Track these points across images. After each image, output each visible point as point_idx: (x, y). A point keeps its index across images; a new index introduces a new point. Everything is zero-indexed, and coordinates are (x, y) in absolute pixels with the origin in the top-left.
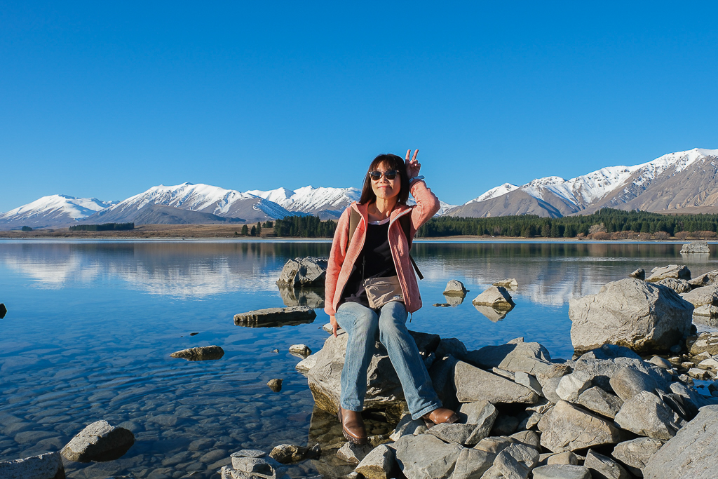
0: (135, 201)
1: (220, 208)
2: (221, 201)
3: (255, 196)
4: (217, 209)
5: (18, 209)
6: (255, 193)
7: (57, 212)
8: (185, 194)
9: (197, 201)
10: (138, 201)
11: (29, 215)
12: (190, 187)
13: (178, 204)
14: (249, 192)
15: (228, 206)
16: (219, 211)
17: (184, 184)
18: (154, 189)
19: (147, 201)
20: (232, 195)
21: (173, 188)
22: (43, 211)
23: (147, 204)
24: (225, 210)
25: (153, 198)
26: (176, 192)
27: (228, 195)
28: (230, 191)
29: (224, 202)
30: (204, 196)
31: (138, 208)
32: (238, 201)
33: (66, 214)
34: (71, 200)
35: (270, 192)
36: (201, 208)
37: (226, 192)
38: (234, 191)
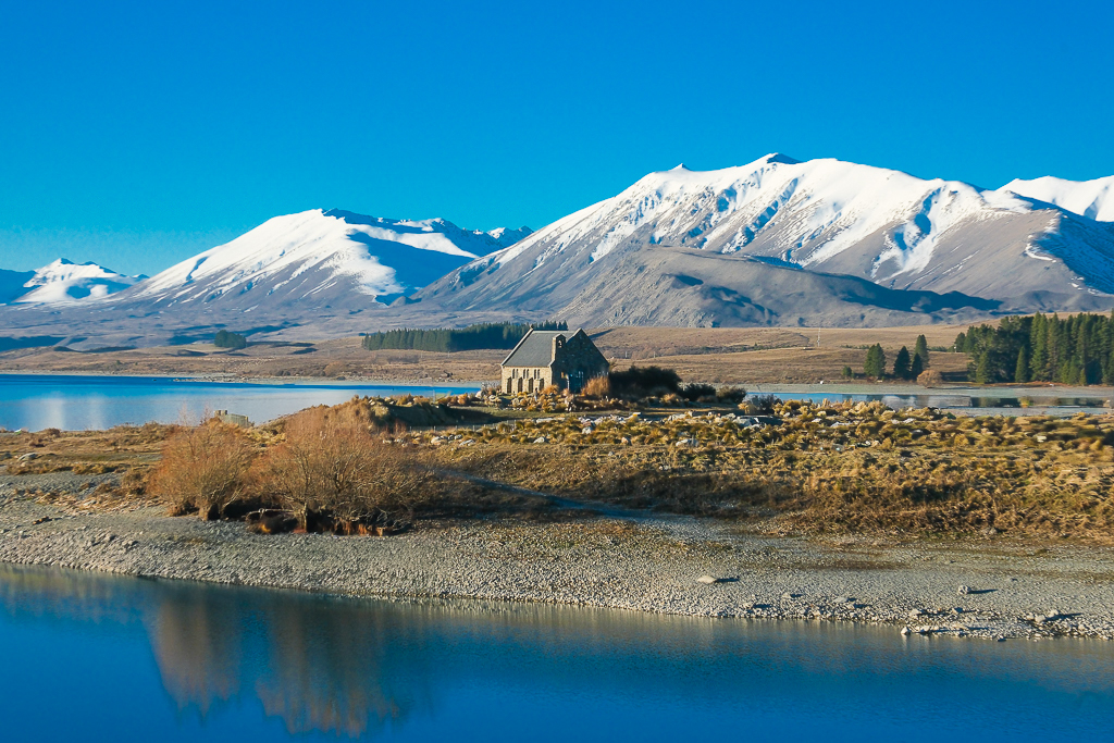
0: (585, 229)
1: (895, 252)
2: (901, 226)
3: (1037, 205)
4: (885, 257)
5: (192, 261)
6: (1043, 187)
7: (318, 273)
8: (766, 202)
9: (810, 226)
10: (596, 231)
11: (227, 285)
12: (786, 171)
13: (740, 238)
14: (1018, 185)
15: (927, 247)
16: (891, 265)
17: (762, 162)
18: (651, 182)
19: (628, 230)
20: (945, 199)
21: (721, 179)
22: (273, 269)
23: (624, 240)
24: (918, 259)
25: (649, 216)
26: (731, 192)
27: (928, 203)
28: (937, 183)
29: (912, 230)
30: (836, 206)
31: (596, 256)
32: (969, 225)
33: (349, 282)
34: (362, 228)
35: (1103, 181)
36: (822, 255)
37: (922, 187)
38: (954, 185)
